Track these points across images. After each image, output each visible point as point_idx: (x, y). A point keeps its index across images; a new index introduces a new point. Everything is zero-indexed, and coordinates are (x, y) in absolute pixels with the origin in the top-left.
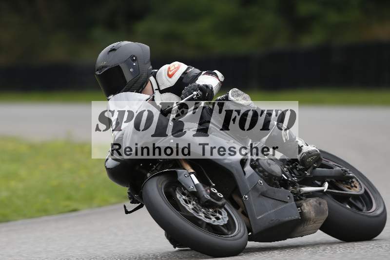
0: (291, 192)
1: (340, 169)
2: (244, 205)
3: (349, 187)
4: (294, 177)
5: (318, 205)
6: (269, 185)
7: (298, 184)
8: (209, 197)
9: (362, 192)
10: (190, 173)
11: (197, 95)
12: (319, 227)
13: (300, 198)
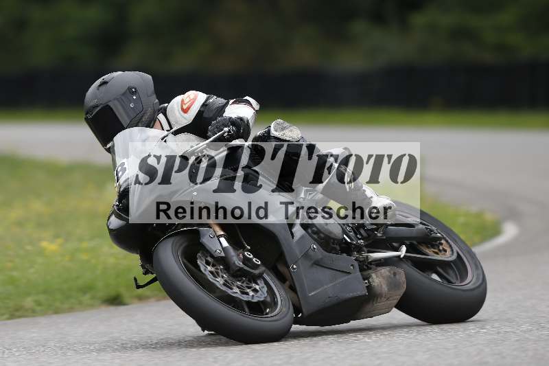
0: (356, 260)
1: (424, 227)
2: (292, 278)
3: (436, 251)
4: (360, 239)
5: (392, 276)
6: (326, 251)
7: (365, 249)
8: (241, 265)
9: (454, 257)
10: (219, 237)
11: (229, 131)
12: (395, 305)
13: (368, 267)
